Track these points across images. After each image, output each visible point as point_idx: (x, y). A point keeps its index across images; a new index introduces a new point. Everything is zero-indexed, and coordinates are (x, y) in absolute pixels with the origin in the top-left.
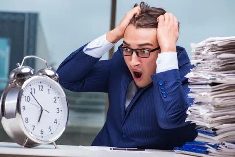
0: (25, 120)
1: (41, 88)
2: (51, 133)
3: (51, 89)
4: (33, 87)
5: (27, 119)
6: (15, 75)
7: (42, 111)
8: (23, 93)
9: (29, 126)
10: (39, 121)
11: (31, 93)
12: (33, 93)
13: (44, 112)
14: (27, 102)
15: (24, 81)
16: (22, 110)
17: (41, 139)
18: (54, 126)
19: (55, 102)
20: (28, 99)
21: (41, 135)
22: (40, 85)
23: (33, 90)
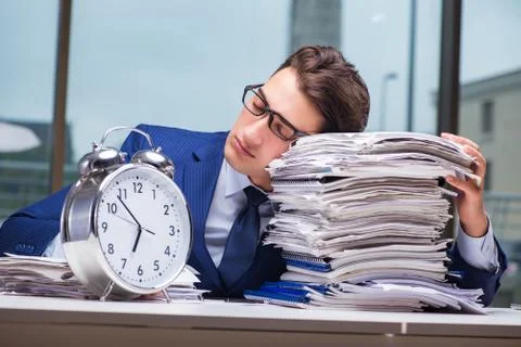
0: (106, 249)
1: (138, 188)
2: (158, 272)
3: (157, 190)
4: (122, 186)
5: (111, 247)
6: (89, 165)
7: (140, 231)
8: (103, 198)
9: (115, 259)
10: (134, 250)
11: (120, 198)
12: (123, 199)
13: (143, 232)
14: (111, 214)
15: (105, 174)
16: (101, 230)
17: (138, 284)
18: (164, 260)
19: (166, 214)
20: (112, 209)
21: (139, 277)
22: (137, 182)
23: (123, 192)
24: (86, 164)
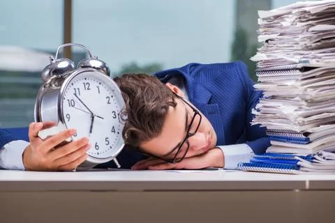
1: (87, 86)
2: (109, 146)
3: (100, 86)
4: (76, 86)
6: (50, 73)
7: (93, 118)
8: (65, 97)
10: (91, 132)
11: (75, 95)
12: (78, 95)
13: (96, 118)
14: (72, 108)
15: (63, 79)
16: (66, 120)
17: (97, 156)
18: (112, 136)
19: (108, 103)
20: (72, 104)
21: (96, 151)
22: (86, 82)
23: (77, 90)
24: (47, 73)
